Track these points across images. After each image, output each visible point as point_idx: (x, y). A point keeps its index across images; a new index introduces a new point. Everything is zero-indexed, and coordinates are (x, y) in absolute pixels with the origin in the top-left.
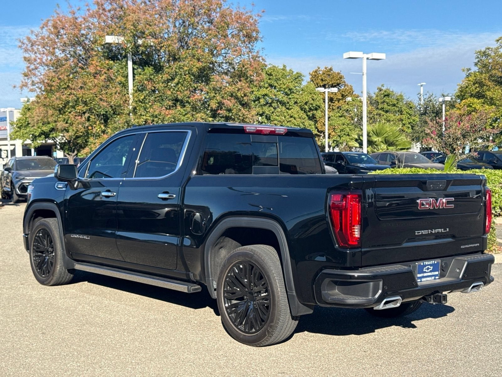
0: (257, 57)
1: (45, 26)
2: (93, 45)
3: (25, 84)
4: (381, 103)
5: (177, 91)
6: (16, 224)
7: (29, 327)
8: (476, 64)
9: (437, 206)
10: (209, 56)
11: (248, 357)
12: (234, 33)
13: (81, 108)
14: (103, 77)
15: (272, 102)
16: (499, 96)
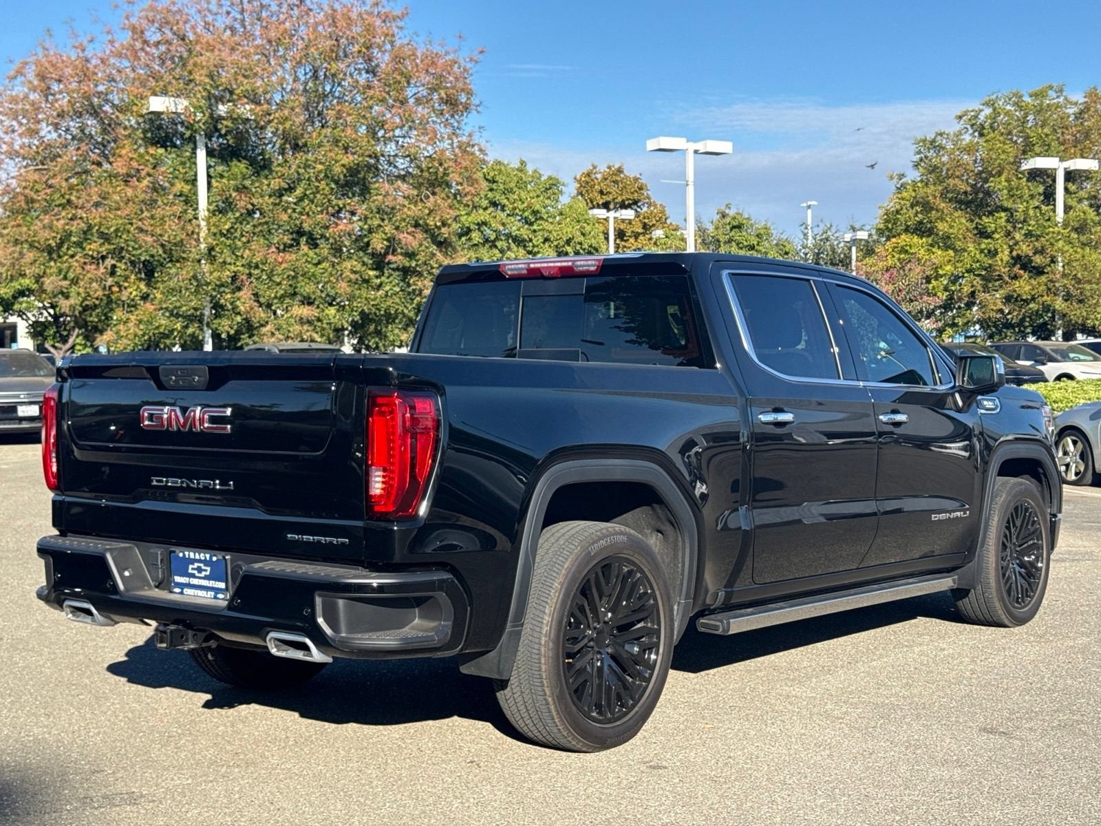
0: (468, 144)
2: (120, 115)
4: (725, 243)
5: (301, 213)
8: (916, 166)
10: (368, 141)
12: (420, 95)
13: (96, 246)
14: (145, 182)
15: (497, 239)
16: (961, 231)
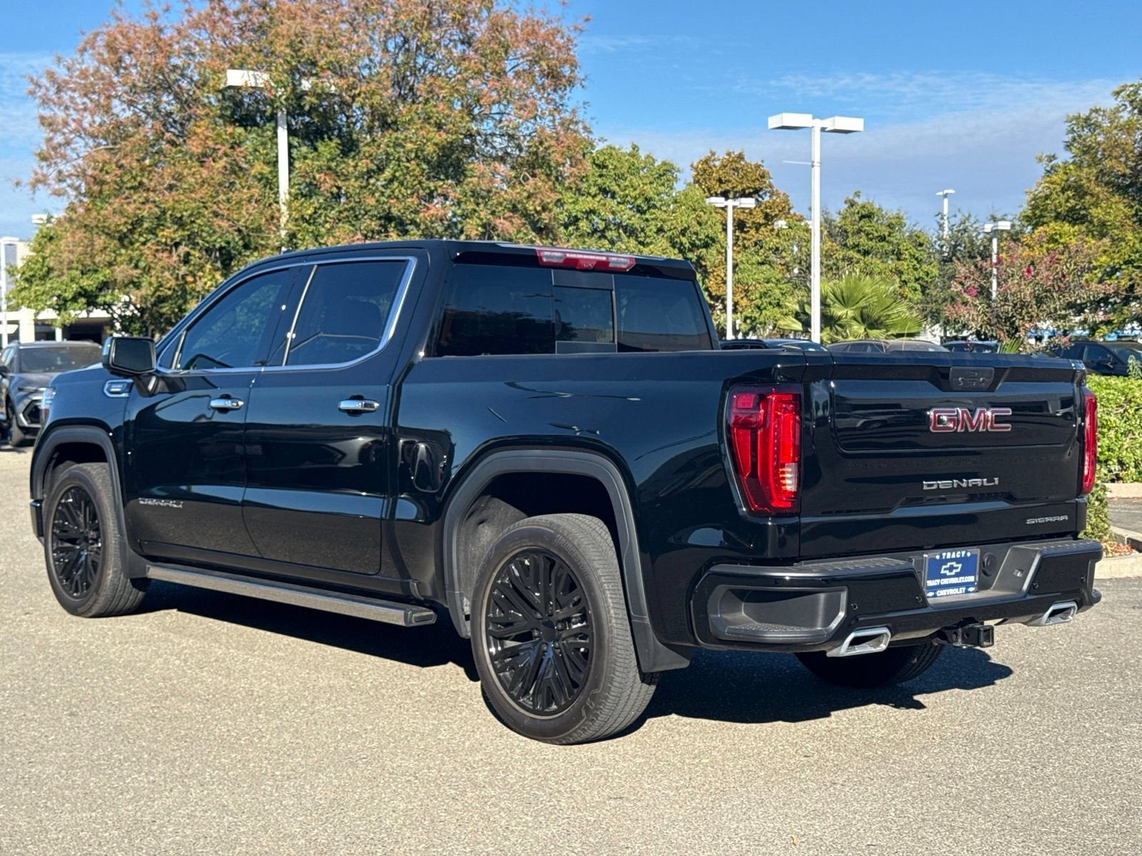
0: (571, 122)
1: (88, 47)
2: (198, 91)
3: (42, 178)
4: (853, 234)
5: (389, 197)
6: (17, 488)
7: (40, 701)
8: (1068, 146)
9: (972, 427)
10: (462, 118)
11: (539, 765)
12: (520, 68)
13: (169, 233)
14: (221, 163)
15: (607, 228)
16: (1119, 219)
